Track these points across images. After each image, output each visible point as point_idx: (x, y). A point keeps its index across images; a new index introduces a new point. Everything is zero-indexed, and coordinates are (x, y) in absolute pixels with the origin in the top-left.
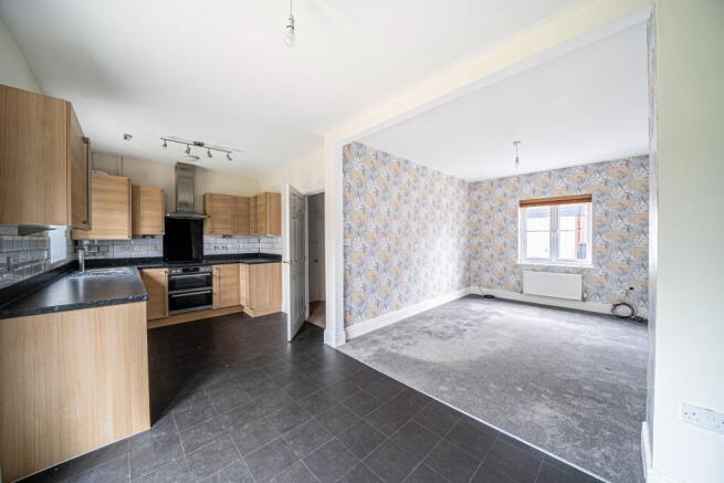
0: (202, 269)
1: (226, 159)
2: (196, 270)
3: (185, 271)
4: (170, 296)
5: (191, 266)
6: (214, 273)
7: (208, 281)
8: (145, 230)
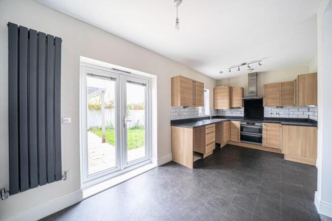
0: (257, 124)
1: (258, 66)
2: (254, 124)
3: (247, 123)
4: (241, 134)
5: (251, 122)
6: (263, 127)
7: (260, 131)
8: (234, 105)
